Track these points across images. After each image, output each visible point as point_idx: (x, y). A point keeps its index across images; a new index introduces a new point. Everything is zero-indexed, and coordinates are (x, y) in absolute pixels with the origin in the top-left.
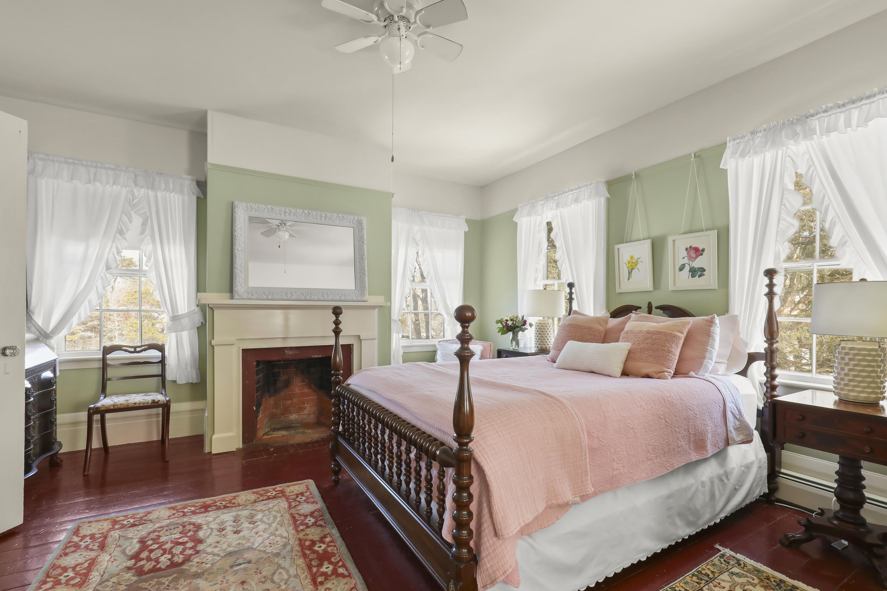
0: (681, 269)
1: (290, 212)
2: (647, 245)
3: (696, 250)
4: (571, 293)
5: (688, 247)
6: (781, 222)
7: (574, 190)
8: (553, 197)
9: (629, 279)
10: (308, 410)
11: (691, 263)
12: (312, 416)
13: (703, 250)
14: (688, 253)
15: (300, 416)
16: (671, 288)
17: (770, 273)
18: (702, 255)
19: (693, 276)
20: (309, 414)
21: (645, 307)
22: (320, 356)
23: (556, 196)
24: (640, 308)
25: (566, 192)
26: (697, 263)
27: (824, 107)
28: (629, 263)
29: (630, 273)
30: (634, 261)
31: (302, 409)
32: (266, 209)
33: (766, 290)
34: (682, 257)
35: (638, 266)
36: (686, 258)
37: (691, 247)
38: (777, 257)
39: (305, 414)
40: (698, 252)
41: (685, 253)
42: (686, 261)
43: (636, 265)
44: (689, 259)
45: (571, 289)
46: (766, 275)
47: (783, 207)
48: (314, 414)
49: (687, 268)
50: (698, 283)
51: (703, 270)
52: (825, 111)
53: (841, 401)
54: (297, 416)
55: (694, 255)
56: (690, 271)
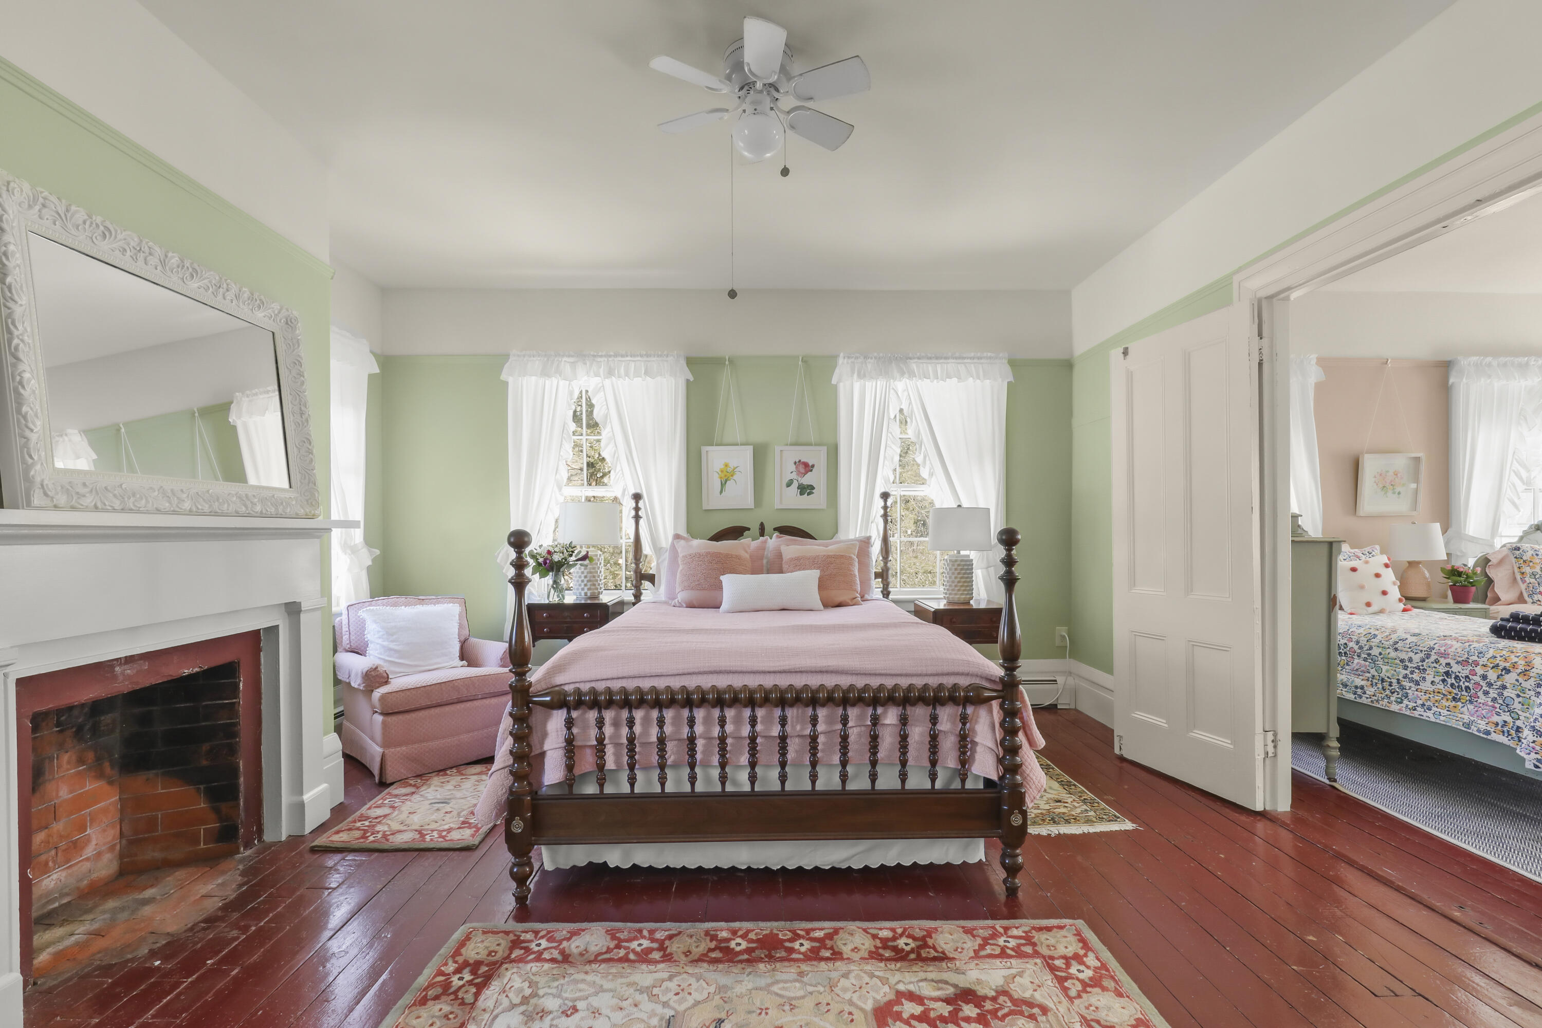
0: (789, 484)
1: (150, 254)
2: (748, 452)
3: (806, 465)
4: (637, 509)
5: (797, 461)
6: (888, 448)
7: (638, 356)
8: (595, 356)
9: (721, 492)
10: (94, 842)
11: (799, 479)
12: (107, 857)
13: (813, 466)
14: (796, 468)
15: (75, 868)
16: (777, 506)
17: (885, 496)
18: (811, 471)
19: (801, 494)
20: (99, 855)
21: (755, 529)
22: (197, 670)
23: (601, 356)
24: (749, 529)
25: (622, 356)
26: (807, 480)
27: (918, 354)
28: (722, 471)
29: (723, 484)
30: (729, 470)
31: (76, 847)
32: (88, 223)
33: (882, 512)
34: (790, 472)
35: (735, 477)
36: (794, 473)
37: (800, 461)
38: (886, 480)
39: (87, 859)
40: (807, 468)
41: (793, 468)
42: (794, 476)
43: (732, 476)
44: (798, 474)
45: (637, 503)
46: (882, 498)
47: (889, 435)
48: (112, 848)
49: (795, 484)
50: (805, 501)
51: (812, 487)
52: (919, 358)
53: (949, 603)
54: (64, 874)
55: (803, 470)
56: (798, 488)
